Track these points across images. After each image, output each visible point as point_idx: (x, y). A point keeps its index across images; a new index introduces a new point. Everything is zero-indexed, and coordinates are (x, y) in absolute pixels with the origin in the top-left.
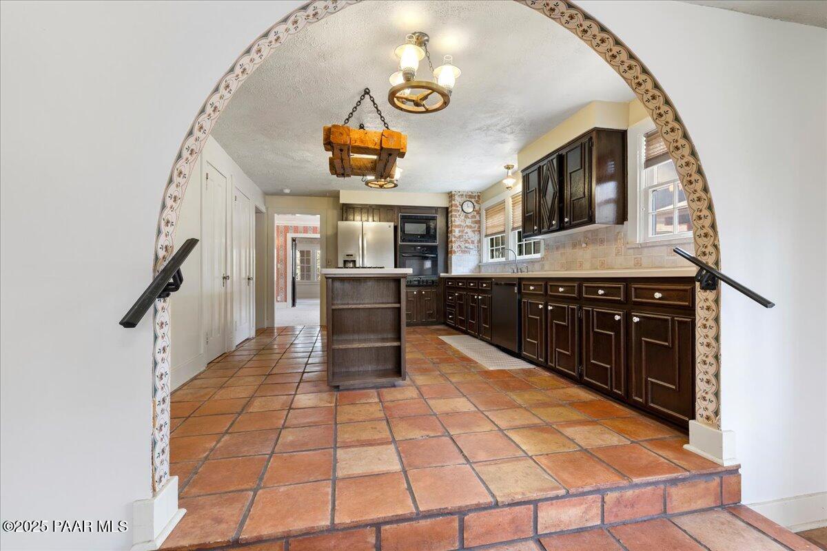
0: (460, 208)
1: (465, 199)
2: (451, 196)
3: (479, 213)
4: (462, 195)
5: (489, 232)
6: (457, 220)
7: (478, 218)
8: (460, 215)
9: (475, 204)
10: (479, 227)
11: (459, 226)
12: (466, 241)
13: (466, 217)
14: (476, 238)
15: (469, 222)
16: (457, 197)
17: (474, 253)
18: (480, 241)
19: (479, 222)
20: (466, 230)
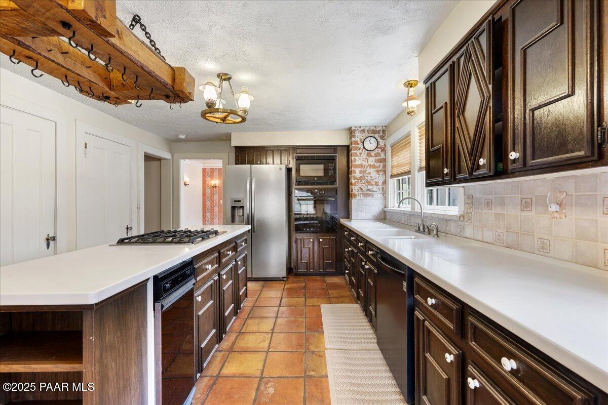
0: (360, 146)
1: (366, 134)
2: (351, 132)
3: (384, 150)
4: (363, 131)
5: (396, 171)
6: (358, 159)
7: (382, 156)
8: (361, 154)
9: (379, 140)
10: (385, 166)
11: (361, 166)
12: (369, 183)
13: (369, 155)
14: (380, 179)
15: (372, 161)
16: (357, 134)
17: (378, 196)
18: (385, 183)
19: (384, 161)
20: (369, 170)
